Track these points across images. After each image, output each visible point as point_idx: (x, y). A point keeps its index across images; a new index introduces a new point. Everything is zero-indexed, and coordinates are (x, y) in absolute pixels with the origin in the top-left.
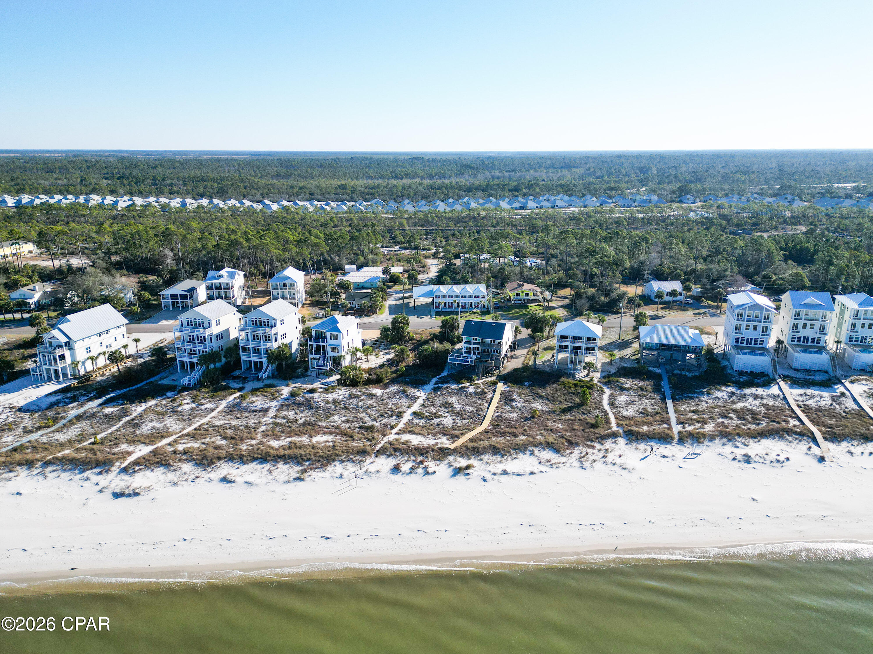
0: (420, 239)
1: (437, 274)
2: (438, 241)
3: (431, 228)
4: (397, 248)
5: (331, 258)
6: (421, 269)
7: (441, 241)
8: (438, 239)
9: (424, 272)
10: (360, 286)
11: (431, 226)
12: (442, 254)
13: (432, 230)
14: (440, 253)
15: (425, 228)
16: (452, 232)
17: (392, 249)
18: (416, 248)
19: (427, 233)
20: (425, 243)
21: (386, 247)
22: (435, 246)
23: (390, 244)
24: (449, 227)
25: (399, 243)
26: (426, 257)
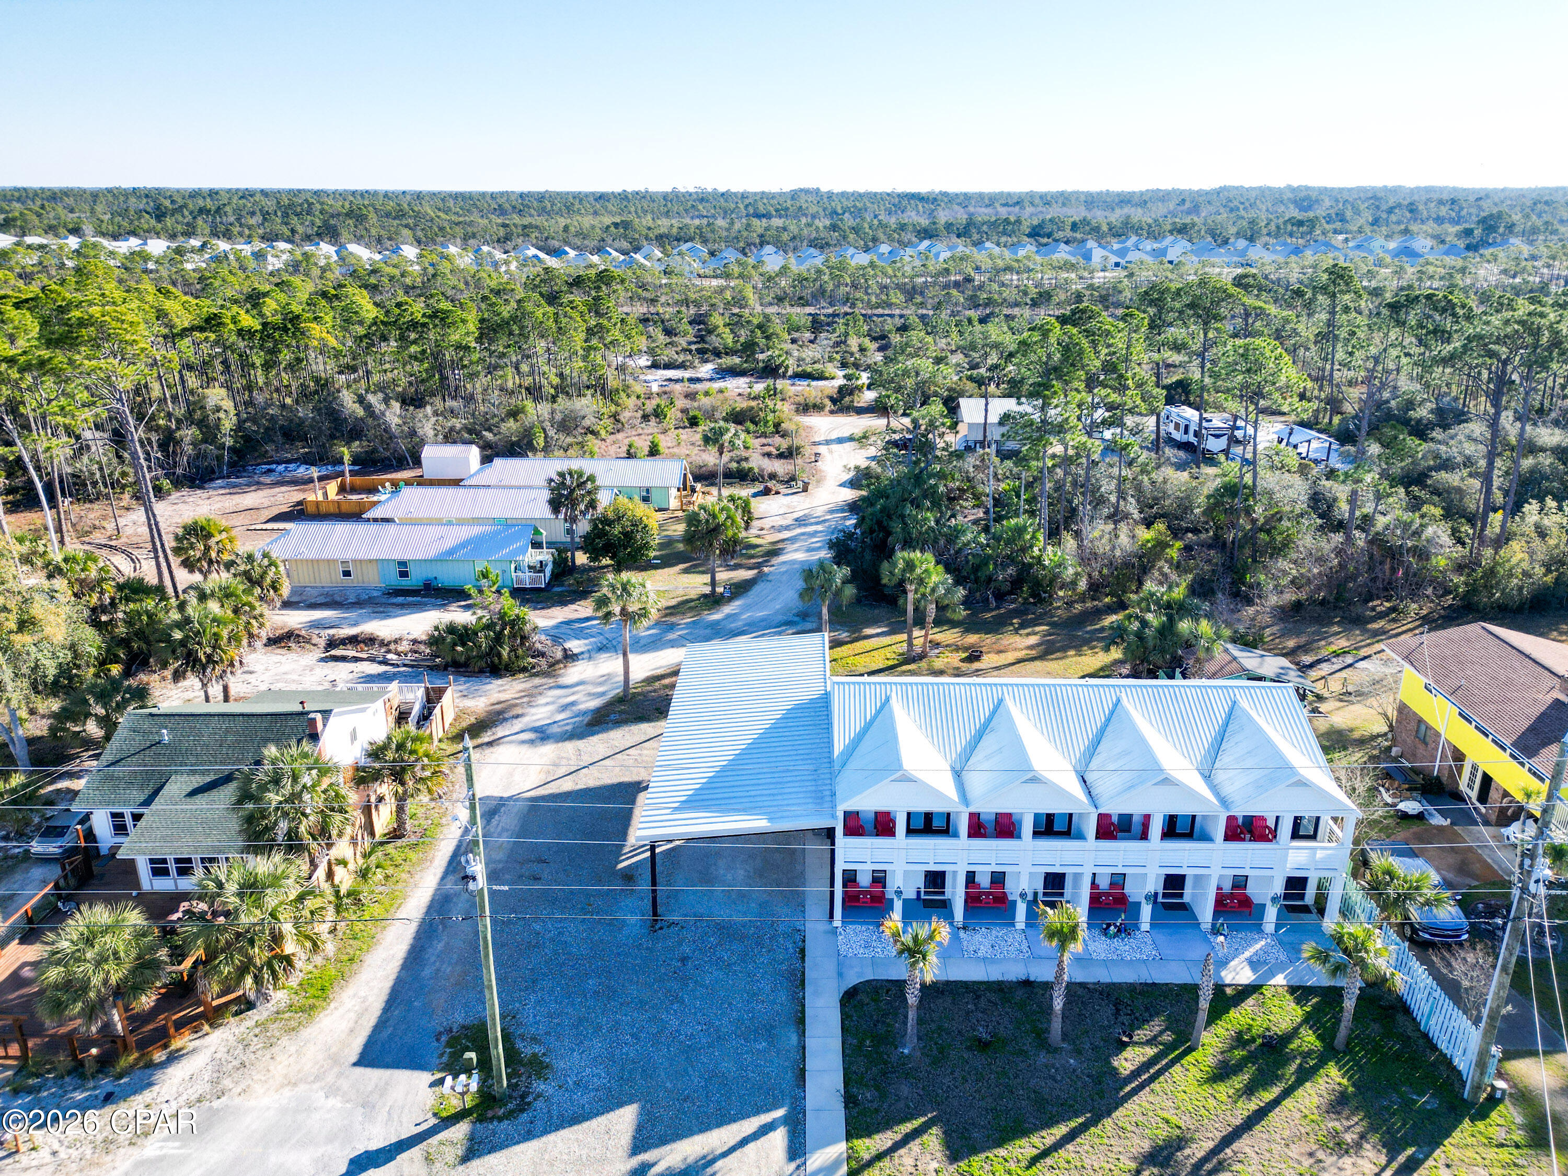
0: (794, 341)
1: (850, 495)
2: (855, 349)
3: (830, 311)
4: (706, 370)
5: (368, 408)
6: (780, 467)
7: (862, 350)
8: (854, 343)
9: (791, 480)
10: (416, 578)
11: (832, 304)
12: (869, 396)
13: (835, 315)
14: (859, 389)
15: (809, 310)
16: (899, 322)
17: (687, 374)
18: (771, 371)
19: (817, 326)
20: (810, 353)
21: (668, 366)
22: (844, 365)
23: (681, 358)
24: (889, 305)
25: (718, 354)
26: (806, 408)
